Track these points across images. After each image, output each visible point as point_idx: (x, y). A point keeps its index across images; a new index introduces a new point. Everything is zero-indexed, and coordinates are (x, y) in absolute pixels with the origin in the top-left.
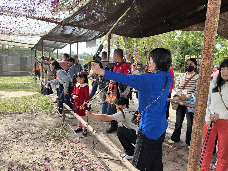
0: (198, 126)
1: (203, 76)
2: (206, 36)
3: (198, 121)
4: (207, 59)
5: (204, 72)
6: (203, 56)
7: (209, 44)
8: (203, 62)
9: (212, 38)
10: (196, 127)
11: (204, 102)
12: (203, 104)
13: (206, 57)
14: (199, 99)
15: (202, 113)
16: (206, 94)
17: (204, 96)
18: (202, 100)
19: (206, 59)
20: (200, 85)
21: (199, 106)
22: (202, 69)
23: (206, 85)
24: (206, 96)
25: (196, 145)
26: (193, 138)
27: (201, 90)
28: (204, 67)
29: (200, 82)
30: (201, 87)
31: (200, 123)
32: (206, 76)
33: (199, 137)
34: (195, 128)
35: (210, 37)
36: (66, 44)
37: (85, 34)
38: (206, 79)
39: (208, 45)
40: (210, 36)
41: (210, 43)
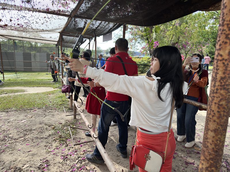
0: (208, 165)
1: (218, 76)
4: (228, 44)
5: (221, 69)
8: (220, 49)
10: (204, 167)
11: (221, 125)
12: (219, 128)
13: (225, 40)
14: (210, 118)
15: (216, 145)
16: (224, 111)
17: (220, 115)
18: (217, 120)
19: (226, 43)
21: (210, 131)
22: (217, 63)
23: (224, 94)
24: (225, 114)
27: (215, 103)
28: (221, 60)
30: (214, 97)
31: (212, 162)
32: (225, 78)
34: (202, 168)
36: (86, 39)
37: (98, 26)
38: (225, 83)
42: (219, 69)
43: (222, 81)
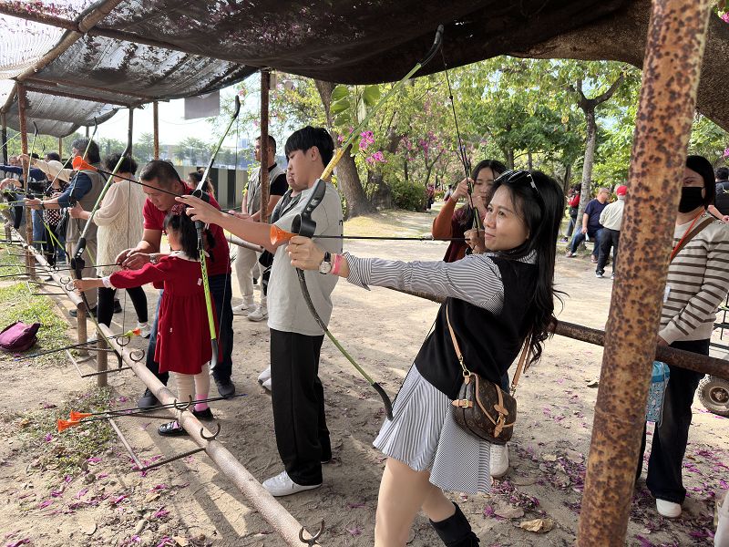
0: (614, 454)
1: (640, 238)
2: (660, 56)
3: (614, 436)
4: (663, 163)
5: (646, 220)
6: (642, 146)
7: (673, 93)
8: (643, 174)
9: (686, 66)
10: (605, 459)
11: (645, 354)
12: (640, 360)
13: (657, 154)
14: (621, 339)
15: (633, 401)
16: (652, 320)
17: (644, 328)
18: (637, 343)
19: (658, 160)
20: (628, 277)
21: (619, 370)
22: (635, 205)
23: (653, 278)
24: (654, 326)
25: (606, 532)
26: (594, 504)
27: (633, 302)
28: (646, 201)
29: (626, 267)
30: (630, 286)
31: (624, 444)
32: (655, 240)
33: (617, 503)
34: (601, 462)
35: (677, 62)
36: (116, 106)
37: (175, 68)
38: (655, 252)
39: (668, 95)
40: (676, 56)
41: (675, 87)
42: (641, 221)
43: (648, 249)
